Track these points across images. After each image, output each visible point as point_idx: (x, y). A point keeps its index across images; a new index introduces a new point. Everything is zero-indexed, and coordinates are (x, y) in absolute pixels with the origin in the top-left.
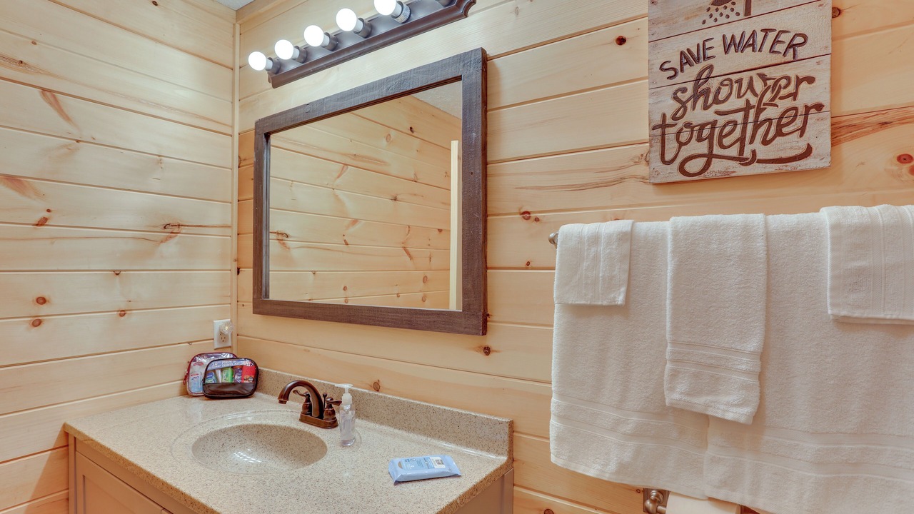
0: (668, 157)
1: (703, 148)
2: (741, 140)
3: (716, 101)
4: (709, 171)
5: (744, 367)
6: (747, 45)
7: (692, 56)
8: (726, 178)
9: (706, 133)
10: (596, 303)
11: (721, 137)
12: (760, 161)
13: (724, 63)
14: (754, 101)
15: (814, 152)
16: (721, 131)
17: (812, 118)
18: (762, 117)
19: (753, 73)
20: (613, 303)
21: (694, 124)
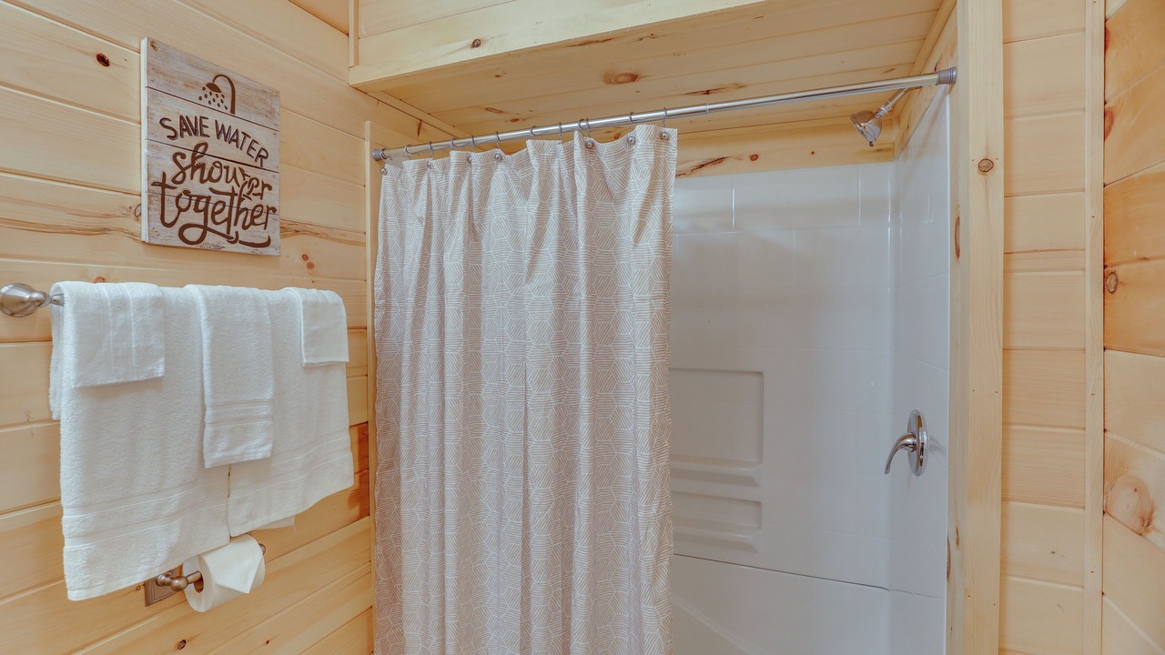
0: (169, 219)
1: (199, 219)
2: (228, 220)
3: (210, 178)
4: (204, 242)
5: (265, 413)
6: (232, 140)
7: (191, 125)
8: (217, 250)
9: (202, 205)
10: (130, 379)
11: (214, 214)
12: (241, 242)
13: (218, 147)
14: (237, 190)
15: (272, 243)
16: (214, 208)
17: (271, 216)
18: (242, 206)
19: (237, 166)
20: (152, 377)
21: (192, 193)
